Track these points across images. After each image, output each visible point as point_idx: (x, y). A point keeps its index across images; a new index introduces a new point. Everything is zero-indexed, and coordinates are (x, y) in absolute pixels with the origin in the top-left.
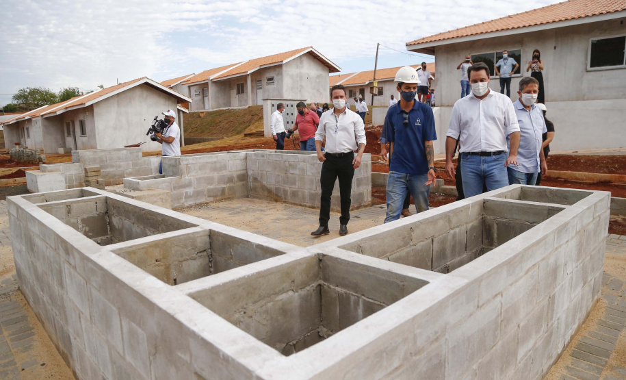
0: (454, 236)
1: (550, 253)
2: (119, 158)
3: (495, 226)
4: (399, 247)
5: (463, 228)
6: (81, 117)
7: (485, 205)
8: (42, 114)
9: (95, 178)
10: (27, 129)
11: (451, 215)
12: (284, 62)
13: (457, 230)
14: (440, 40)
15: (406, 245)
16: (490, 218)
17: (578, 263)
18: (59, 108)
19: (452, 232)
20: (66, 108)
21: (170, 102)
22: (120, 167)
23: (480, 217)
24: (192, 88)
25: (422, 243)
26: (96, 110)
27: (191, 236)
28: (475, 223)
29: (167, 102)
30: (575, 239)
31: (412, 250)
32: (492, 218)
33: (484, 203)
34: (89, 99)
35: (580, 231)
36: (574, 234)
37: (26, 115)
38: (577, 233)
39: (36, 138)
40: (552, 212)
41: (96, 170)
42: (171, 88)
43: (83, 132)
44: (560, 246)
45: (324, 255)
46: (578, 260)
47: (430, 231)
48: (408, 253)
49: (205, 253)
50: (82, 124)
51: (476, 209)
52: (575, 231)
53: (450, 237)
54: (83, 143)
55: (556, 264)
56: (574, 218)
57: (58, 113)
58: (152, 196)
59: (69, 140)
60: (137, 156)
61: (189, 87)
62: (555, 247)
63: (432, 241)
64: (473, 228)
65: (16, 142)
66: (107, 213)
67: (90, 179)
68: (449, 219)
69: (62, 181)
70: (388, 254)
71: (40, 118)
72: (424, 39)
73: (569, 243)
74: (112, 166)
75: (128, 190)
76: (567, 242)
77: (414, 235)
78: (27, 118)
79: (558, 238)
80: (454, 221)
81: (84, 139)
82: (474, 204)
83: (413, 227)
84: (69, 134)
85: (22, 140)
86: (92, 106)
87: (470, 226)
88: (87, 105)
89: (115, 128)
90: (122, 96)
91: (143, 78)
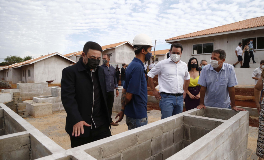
0: (166, 136)
1: (212, 152)
2: (37, 87)
3: (190, 130)
4: (129, 146)
5: (172, 131)
6: (29, 69)
7: (184, 118)
8: (13, 67)
9: (17, 97)
10: (7, 73)
11: (163, 125)
12: (116, 47)
13: (168, 133)
15: (134, 144)
16: (187, 125)
17: (232, 151)
18: (20, 65)
19: (164, 134)
20: (23, 65)
21: (67, 63)
22: (38, 91)
23: (182, 125)
24: (78, 57)
25: (145, 142)
26: (35, 66)
28: (179, 128)
29: (66, 63)
30: (228, 140)
31: (138, 146)
32: (188, 125)
33: (184, 117)
34: (32, 61)
35: (231, 135)
36: (228, 137)
37: (7, 67)
38: (229, 137)
39: (10, 77)
40: (217, 124)
41: (18, 93)
42: (69, 57)
43: (29, 75)
44: (219, 146)
46: (230, 151)
47: (150, 135)
48: (135, 148)
49: (27, 146)
50: (29, 71)
51: (179, 121)
52: (228, 135)
53: (163, 137)
55: (216, 157)
57: (19, 67)
59: (24, 78)
60: (46, 86)
61: (77, 57)
62: (215, 147)
63: (152, 140)
64: (177, 131)
65: (2, 78)
66: (3, 117)
67: (15, 97)
68: (162, 127)
69: (10, 97)
70: (122, 151)
71: (12, 68)
72: (173, 38)
73: (225, 143)
74: (34, 91)
75: (33, 102)
76: (223, 143)
77: (139, 139)
78: (7, 68)
79: (216, 142)
80: (165, 128)
81: (30, 78)
82: (177, 119)
83: (138, 134)
84: (24, 75)
85: (5, 77)
86: (33, 64)
87: (175, 130)
88: (31, 63)
89: (43, 74)
90: (46, 60)
91: (56, 53)
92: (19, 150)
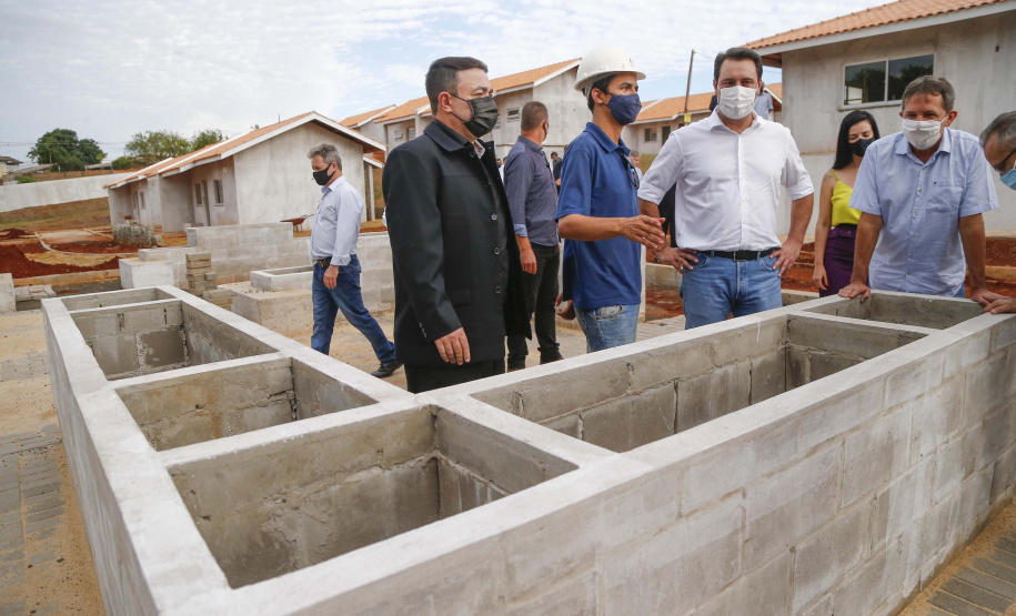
0: (724, 379)
1: (873, 418)
2: (257, 240)
3: (808, 364)
4: (603, 397)
5: (744, 365)
6: (216, 176)
7: (790, 326)
8: (159, 171)
9: (201, 271)
10: (142, 194)
11: (716, 342)
12: (536, 84)
13: (730, 369)
14: (790, 41)
15: (618, 393)
16: (798, 348)
17: (952, 434)
18: (183, 163)
19: (719, 371)
20: (195, 162)
21: (352, 151)
22: (258, 253)
23: (781, 347)
24: (389, 128)
25: (652, 391)
26: (237, 164)
27: (258, 368)
28: (771, 356)
29: (347, 151)
30: (939, 393)
31: (633, 402)
32: (802, 348)
33: (789, 321)
34: (226, 148)
35: (952, 377)
36: (938, 382)
37: (140, 174)
38: (944, 381)
39: (154, 209)
40: (905, 339)
41: (203, 258)
42: (358, 129)
43: (219, 199)
44: (901, 405)
45: (439, 409)
46: (949, 429)
47: (670, 370)
48: (622, 407)
49: (284, 396)
50: (218, 185)
51: (773, 334)
52: (940, 377)
53: (714, 381)
54: (219, 216)
55: (890, 438)
56: (935, 353)
57: (182, 170)
58: (288, 299)
59: (200, 211)
60: (286, 237)
61: (386, 126)
62: (887, 405)
63: (676, 387)
64: (764, 366)
65: (126, 214)
66: (182, 326)
67: (194, 272)
68: (712, 348)
69: (168, 275)
70: (580, 409)
71: (157, 178)
72: (763, 40)
73: (926, 400)
74: (247, 252)
75: (254, 290)
76: (920, 396)
77: (634, 377)
78: (141, 178)
79: (893, 390)
80: (723, 353)
81: (221, 210)
82: (765, 325)
83: (633, 362)
84: (199, 202)
85: (135, 211)
86: (232, 157)
87: (757, 362)
88: (224, 156)
89: (266, 193)
90: (274, 142)
91: (309, 114)
92: (265, 406)
